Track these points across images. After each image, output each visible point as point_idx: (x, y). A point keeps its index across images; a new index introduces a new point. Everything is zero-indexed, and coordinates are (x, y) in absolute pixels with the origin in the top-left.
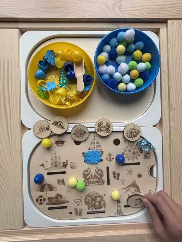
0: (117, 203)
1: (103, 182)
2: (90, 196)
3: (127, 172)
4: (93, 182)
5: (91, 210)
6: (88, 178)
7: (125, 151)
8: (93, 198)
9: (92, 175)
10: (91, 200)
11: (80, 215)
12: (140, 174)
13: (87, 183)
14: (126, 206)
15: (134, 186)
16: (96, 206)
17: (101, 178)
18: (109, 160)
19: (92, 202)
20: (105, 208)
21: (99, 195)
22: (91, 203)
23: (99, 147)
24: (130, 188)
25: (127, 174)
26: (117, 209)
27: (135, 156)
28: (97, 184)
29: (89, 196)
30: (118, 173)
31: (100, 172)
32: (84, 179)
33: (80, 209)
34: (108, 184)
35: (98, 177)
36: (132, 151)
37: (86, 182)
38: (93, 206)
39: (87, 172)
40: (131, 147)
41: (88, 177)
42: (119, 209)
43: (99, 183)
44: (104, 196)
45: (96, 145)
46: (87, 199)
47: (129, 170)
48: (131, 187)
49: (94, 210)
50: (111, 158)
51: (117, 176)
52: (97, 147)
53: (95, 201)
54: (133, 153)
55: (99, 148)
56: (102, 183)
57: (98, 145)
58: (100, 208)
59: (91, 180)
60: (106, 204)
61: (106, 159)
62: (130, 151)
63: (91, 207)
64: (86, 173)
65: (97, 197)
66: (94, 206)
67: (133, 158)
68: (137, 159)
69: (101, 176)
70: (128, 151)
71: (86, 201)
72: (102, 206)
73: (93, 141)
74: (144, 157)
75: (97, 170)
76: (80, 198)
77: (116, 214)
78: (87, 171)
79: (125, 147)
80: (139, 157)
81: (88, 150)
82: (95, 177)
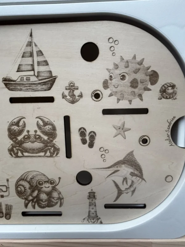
0: (88, 199)
1: (57, 150)
2: (28, 180)
3: (114, 131)
4: (33, 151)
5: (30, 209)
6: (21, 140)
7: (111, 76)
8: (35, 184)
9: (30, 133)
10: (30, 188)
11: (8, 216)
12: (146, 137)
13: (19, 152)
14: (107, 206)
15: (129, 165)
16: (42, 200)
17: (52, 141)
18: (71, 99)
19: (33, 191)
20: (61, 205)
21: (47, 180)
22: (31, 195)
23: (44, 65)
24: (119, 168)
25: (114, 134)
26: (88, 210)
27: (136, 90)
28: (42, 154)
29: (26, 180)
30: (91, 132)
31: (48, 128)
32: (12, 142)
33: (7, 205)
34: (69, 155)
35: (44, 140)
36: (128, 79)
37: (18, 150)
38: (35, 200)
39: (18, 126)
40: (127, 67)
41: (20, 138)
42: (93, 211)
43: (46, 152)
44: (59, 180)
45: (36, 59)
46: (21, 185)
47: (119, 125)
48: (123, 166)
49: (38, 209)
50: (74, 95)
51: (90, 140)
52: (39, 64)
53: (40, 191)
54: (131, 83)
55: (43, 68)
56: (54, 154)
57: (41, 59)
58: (49, 206)
59: (28, 145)
60: (63, 199)
61: (63, 98)
62: (123, 77)
63: (29, 201)
64: (15, 128)
65: (42, 184)
66: (37, 201)
67: (130, 97)
68: (142, 100)
69: (51, 137)
70: (119, 77)
71: (19, 189)
72: (55, 201)
73: (29, 49)
74: (158, 94)
75: (41, 123)
76: (6, 184)
77: (86, 219)
78: (17, 124)
79: (111, 67)
80: (145, 94)
81: (18, 71)
82: (36, 138)
